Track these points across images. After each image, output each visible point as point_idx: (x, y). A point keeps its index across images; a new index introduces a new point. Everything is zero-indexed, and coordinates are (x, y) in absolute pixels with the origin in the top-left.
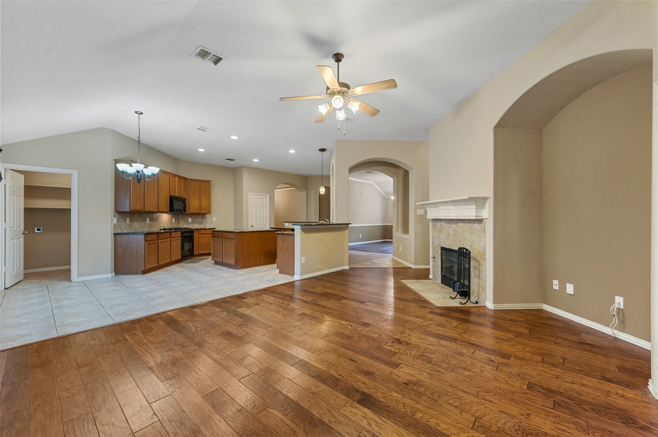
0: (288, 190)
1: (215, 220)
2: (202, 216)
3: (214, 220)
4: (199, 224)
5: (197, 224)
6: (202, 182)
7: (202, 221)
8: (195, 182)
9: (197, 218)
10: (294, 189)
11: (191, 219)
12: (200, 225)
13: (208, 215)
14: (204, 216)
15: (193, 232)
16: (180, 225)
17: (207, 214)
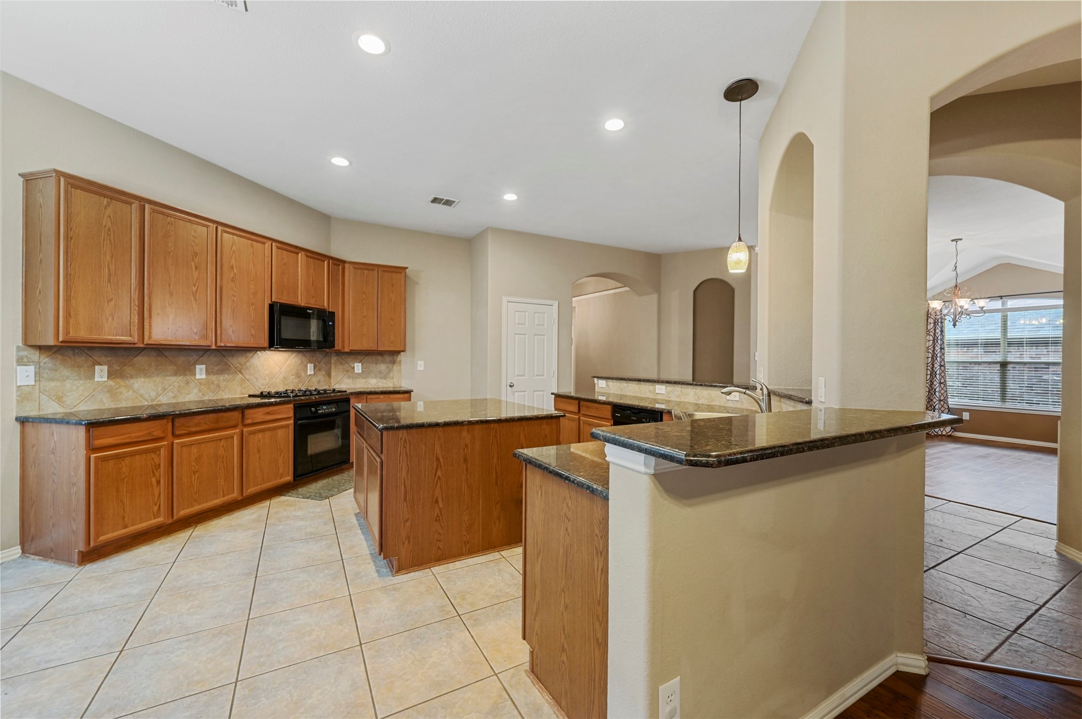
0: (611, 294)
1: (422, 369)
2: (388, 358)
3: (419, 369)
4: (381, 378)
5: (376, 377)
6: (384, 271)
7: (390, 371)
8: (366, 272)
9: (376, 364)
10: (628, 291)
11: (360, 364)
12: (384, 381)
13: (402, 357)
14: (395, 357)
15: (347, 401)
16: (332, 381)
17: (402, 353)
